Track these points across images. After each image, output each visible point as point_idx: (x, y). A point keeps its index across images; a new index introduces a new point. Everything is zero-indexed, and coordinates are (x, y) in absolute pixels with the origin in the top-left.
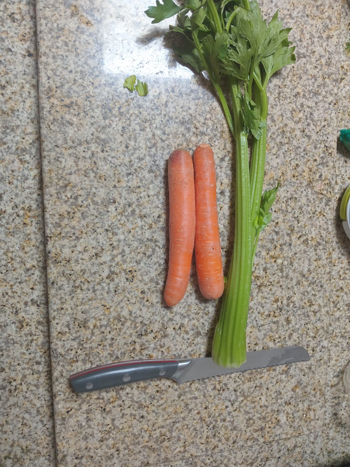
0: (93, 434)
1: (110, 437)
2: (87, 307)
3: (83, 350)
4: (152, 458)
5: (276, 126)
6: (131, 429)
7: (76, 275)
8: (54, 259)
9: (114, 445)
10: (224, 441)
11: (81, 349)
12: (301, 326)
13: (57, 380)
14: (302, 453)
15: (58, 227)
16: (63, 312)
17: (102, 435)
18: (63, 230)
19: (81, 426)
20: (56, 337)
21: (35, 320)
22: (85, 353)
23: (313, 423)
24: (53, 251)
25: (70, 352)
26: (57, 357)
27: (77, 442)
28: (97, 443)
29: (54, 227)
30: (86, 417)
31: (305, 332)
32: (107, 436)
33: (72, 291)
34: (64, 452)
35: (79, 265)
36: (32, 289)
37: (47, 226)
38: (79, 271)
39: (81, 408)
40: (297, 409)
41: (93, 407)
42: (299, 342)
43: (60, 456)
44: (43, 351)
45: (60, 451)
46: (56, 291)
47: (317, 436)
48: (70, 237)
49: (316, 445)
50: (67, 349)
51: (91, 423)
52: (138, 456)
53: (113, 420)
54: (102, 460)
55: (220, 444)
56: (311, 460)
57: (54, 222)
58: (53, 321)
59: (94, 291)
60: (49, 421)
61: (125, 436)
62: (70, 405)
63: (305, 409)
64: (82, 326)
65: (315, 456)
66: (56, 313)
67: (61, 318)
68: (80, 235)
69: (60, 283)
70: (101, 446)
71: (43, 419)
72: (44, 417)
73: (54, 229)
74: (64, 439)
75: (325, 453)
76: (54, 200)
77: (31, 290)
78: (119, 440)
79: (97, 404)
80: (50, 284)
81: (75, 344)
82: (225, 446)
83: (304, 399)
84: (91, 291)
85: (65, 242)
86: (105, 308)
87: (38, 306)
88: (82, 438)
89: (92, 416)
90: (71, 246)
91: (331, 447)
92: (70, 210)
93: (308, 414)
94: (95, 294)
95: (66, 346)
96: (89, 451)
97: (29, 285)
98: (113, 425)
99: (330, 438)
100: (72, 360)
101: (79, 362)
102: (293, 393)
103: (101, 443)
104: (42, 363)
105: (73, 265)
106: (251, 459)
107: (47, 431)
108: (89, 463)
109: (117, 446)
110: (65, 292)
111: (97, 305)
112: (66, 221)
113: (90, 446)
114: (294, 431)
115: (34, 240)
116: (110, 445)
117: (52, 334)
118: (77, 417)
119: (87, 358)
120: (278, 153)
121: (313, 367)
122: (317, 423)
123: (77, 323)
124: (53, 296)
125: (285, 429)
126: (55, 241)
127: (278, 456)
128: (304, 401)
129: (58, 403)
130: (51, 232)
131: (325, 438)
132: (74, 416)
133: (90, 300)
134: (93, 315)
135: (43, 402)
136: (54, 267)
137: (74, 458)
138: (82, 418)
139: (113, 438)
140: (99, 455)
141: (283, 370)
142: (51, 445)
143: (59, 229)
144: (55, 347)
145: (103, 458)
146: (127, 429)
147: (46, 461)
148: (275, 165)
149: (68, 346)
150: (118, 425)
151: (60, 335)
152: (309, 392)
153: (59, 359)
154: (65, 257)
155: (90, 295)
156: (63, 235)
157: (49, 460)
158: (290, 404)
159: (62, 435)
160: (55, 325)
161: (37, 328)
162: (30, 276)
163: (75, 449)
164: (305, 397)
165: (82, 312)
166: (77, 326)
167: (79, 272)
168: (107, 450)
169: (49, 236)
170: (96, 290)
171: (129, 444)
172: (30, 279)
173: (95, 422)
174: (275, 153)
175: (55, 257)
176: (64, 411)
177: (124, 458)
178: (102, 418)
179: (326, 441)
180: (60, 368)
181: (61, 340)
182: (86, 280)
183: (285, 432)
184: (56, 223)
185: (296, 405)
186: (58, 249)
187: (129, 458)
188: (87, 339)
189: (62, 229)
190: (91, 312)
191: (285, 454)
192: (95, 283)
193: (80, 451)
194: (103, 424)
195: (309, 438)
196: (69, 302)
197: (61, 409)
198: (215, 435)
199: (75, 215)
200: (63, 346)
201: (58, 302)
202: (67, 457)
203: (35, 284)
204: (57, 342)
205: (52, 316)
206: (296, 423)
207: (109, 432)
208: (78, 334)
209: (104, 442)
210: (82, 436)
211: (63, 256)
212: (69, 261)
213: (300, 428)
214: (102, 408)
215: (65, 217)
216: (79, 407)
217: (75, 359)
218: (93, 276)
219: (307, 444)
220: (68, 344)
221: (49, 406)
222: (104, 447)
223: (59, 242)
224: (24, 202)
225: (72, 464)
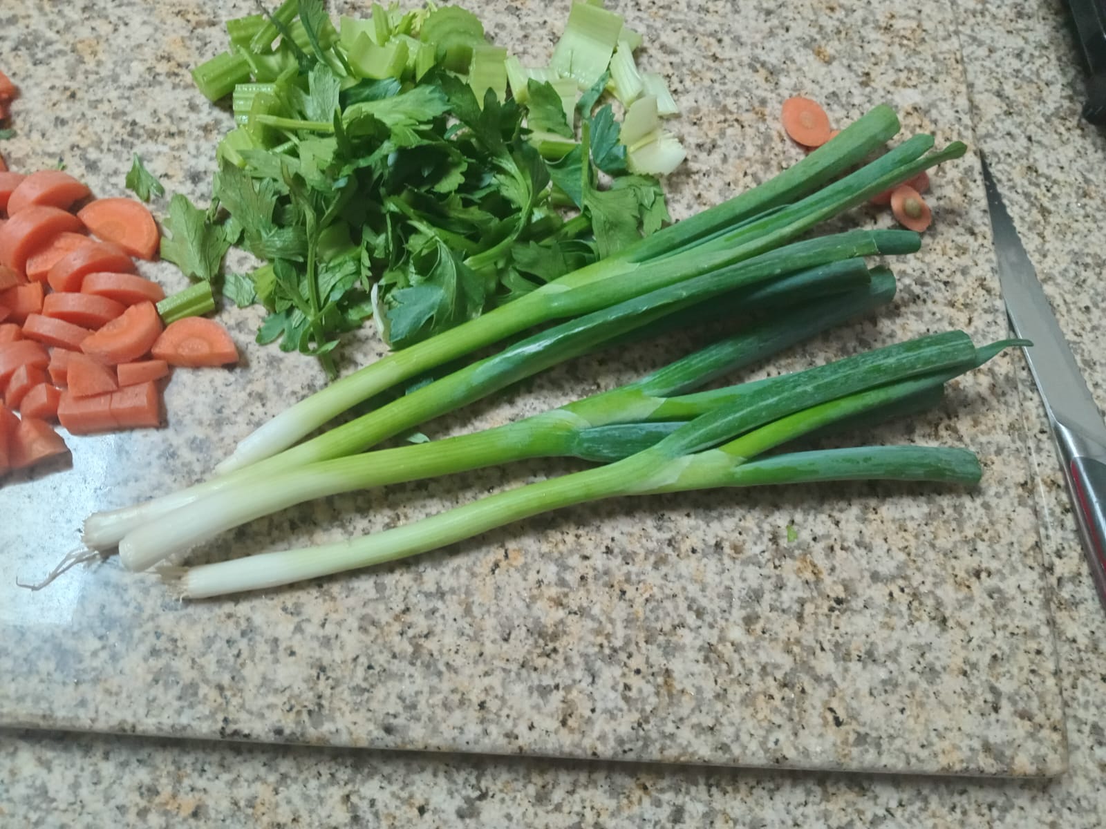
0: (918, 647)
1: (931, 592)
2: (490, 622)
3: (632, 648)
4: (1006, 470)
5: (29, 16)
6: (910, 525)
7: (375, 648)
8: (305, 716)
9: (958, 584)
10: (965, 260)
11: (630, 656)
12: (641, 20)
13: (724, 747)
14: (1018, 81)
15: (195, 694)
16: (493, 705)
17: (925, 617)
18: (210, 677)
19: (890, 685)
20: (577, 737)
21: (531, 810)
22: (642, 644)
23: (927, 25)
24: (276, 717)
25: (633, 694)
26: (647, 742)
27: (940, 703)
28: (949, 635)
29: (191, 706)
30: (860, 665)
31: (662, 12)
32: (930, 602)
33: (428, 666)
34: (972, 749)
35: (344, 634)
36: (422, 810)
37: (184, 728)
38: (363, 637)
39: (829, 679)
40: (886, 57)
41: (826, 636)
42: (689, 31)
43: (987, 764)
44: (638, 793)
45: (969, 760)
46: (418, 719)
47: (974, 39)
48: (238, 655)
49: (999, 45)
50: (622, 704)
51: (880, 652)
52: (999, 513)
53: (875, 577)
54: (1005, 627)
55: (975, 272)
56: (1039, 62)
57: (177, 704)
58: (520, 742)
59: (441, 594)
60: (876, 797)
61: (933, 546)
62: (815, 713)
63: (887, 38)
64: (551, 646)
65: (1030, 49)
66: (493, 729)
67: (514, 714)
68: (237, 623)
69: (394, 706)
70: (959, 624)
71: (869, 816)
72: (860, 813)
73: (200, 707)
74: (931, 744)
75: (1021, 24)
76: (99, 697)
77: (427, 816)
78: (944, 568)
79: (818, 623)
80: (391, 741)
81: (609, 674)
82: (981, 259)
83: (856, 37)
84: (439, 604)
85: (252, 673)
86: (503, 564)
87: (483, 796)
88: (931, 683)
89: (857, 646)
90: (270, 657)
91: (1006, 9)
92: (144, 649)
93: (902, 33)
94: (453, 591)
95: (610, 705)
96: (974, 666)
97: (409, 821)
98: (893, 578)
99: (979, 7)
100: (663, 691)
101: (670, 666)
102: (835, 63)
103: (950, 623)
104: (680, 800)
105: (338, 656)
106: (1029, 211)
107: (910, 809)
108: (1015, 671)
109: (962, 574)
110: (426, 690)
111: (490, 589)
112: (181, 665)
113: (957, 662)
114: (948, 73)
115: (258, 788)
116: (960, 596)
117: (567, 749)
118: (856, 695)
119: (661, 639)
120: (113, 19)
121: (765, 5)
122: (928, 16)
123: (540, 662)
124: (435, 731)
125: (940, 95)
126: (242, 706)
127: (1024, 142)
128: (862, 39)
129: (806, 753)
130: (207, 718)
131: (979, 19)
132: (854, 704)
133: (468, 611)
134: (520, 605)
135: (810, 810)
136: (333, 719)
137: (993, 716)
138: (863, 678)
139: (935, 584)
140: (991, 634)
141: (767, 80)
142: (956, 798)
143: (204, 690)
144: (612, 743)
145: (999, 622)
146: (907, 535)
147: (1009, 818)
148: (148, 30)
149: (614, 699)
150: (893, 564)
151: (571, 722)
152: (837, 23)
153: (654, 735)
154: (306, 681)
155: (451, 607)
156: (226, 680)
157: (1004, 810)
158: (867, 74)
159: (915, 749)
160: (535, 734)
161: (558, 808)
162: (376, 815)
163: (965, 712)
164: (851, 33)
165: (506, 640)
166: (550, 662)
167: (367, 639)
168: (976, 608)
169: (220, 724)
170: (439, 588)
171: (957, 537)
172: (389, 815)
173: (879, 636)
174: (111, 27)
175: (299, 713)
176: (833, 735)
177: (1004, 556)
178: (868, 612)
179: (988, 19)
180: (685, 735)
181: (589, 721)
182: (397, 618)
183: (948, 95)
184: (180, 698)
185: (873, 60)
186: (271, 699)
187: (1004, 541)
188: (598, 632)
189: (206, 681)
190: (508, 610)
191: (1021, 124)
192: (415, 589)
193: (974, 694)
194: (888, 613)
195: (976, 59)
196: (462, 681)
197: (828, 746)
198: (946, 283)
199: (167, 632)
200: (611, 715)
201: (457, 717)
202: (992, 740)
203: (408, 801)
204: (596, 734)
205: (502, 741)
206: (926, 67)
207: (915, 595)
208: (576, 659)
209: (947, 614)
210: (924, 685)
211: (299, 686)
212: (322, 669)
213: (941, 57)
214: (832, 609)
215: (168, 666)
216: (826, 685)
217: (660, 680)
218: (387, 593)
219: (993, 66)
220: (604, 698)
221: (825, 791)
222: (964, 616)
223: (248, 695)
224: (121, 809)
225: (1015, 726)
